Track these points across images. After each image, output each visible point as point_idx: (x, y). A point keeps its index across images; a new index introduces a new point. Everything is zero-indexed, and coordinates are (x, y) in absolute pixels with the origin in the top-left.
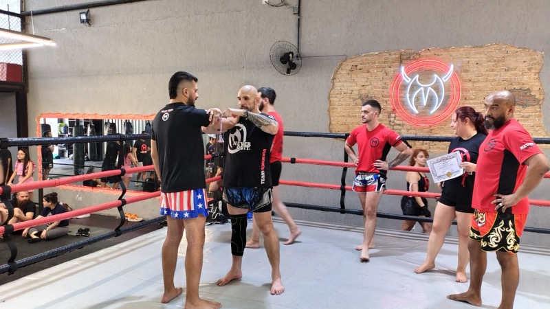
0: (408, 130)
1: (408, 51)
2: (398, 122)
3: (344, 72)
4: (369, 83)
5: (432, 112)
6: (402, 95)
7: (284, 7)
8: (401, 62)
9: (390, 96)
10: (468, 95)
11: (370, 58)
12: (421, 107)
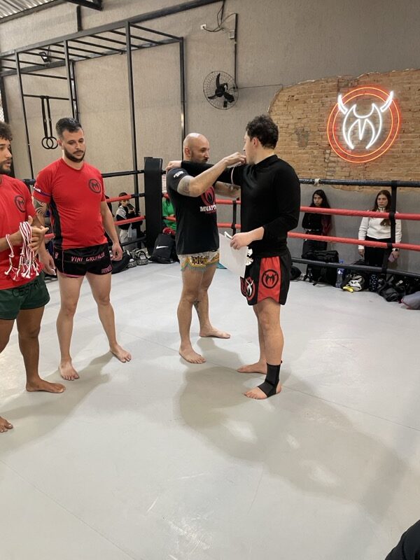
0: (342, 168)
1: (346, 78)
2: (332, 159)
3: (281, 104)
4: (304, 116)
5: (367, 147)
6: (338, 128)
7: (221, 31)
8: (338, 91)
9: (326, 130)
10: (407, 127)
11: (307, 87)
12: (356, 142)
